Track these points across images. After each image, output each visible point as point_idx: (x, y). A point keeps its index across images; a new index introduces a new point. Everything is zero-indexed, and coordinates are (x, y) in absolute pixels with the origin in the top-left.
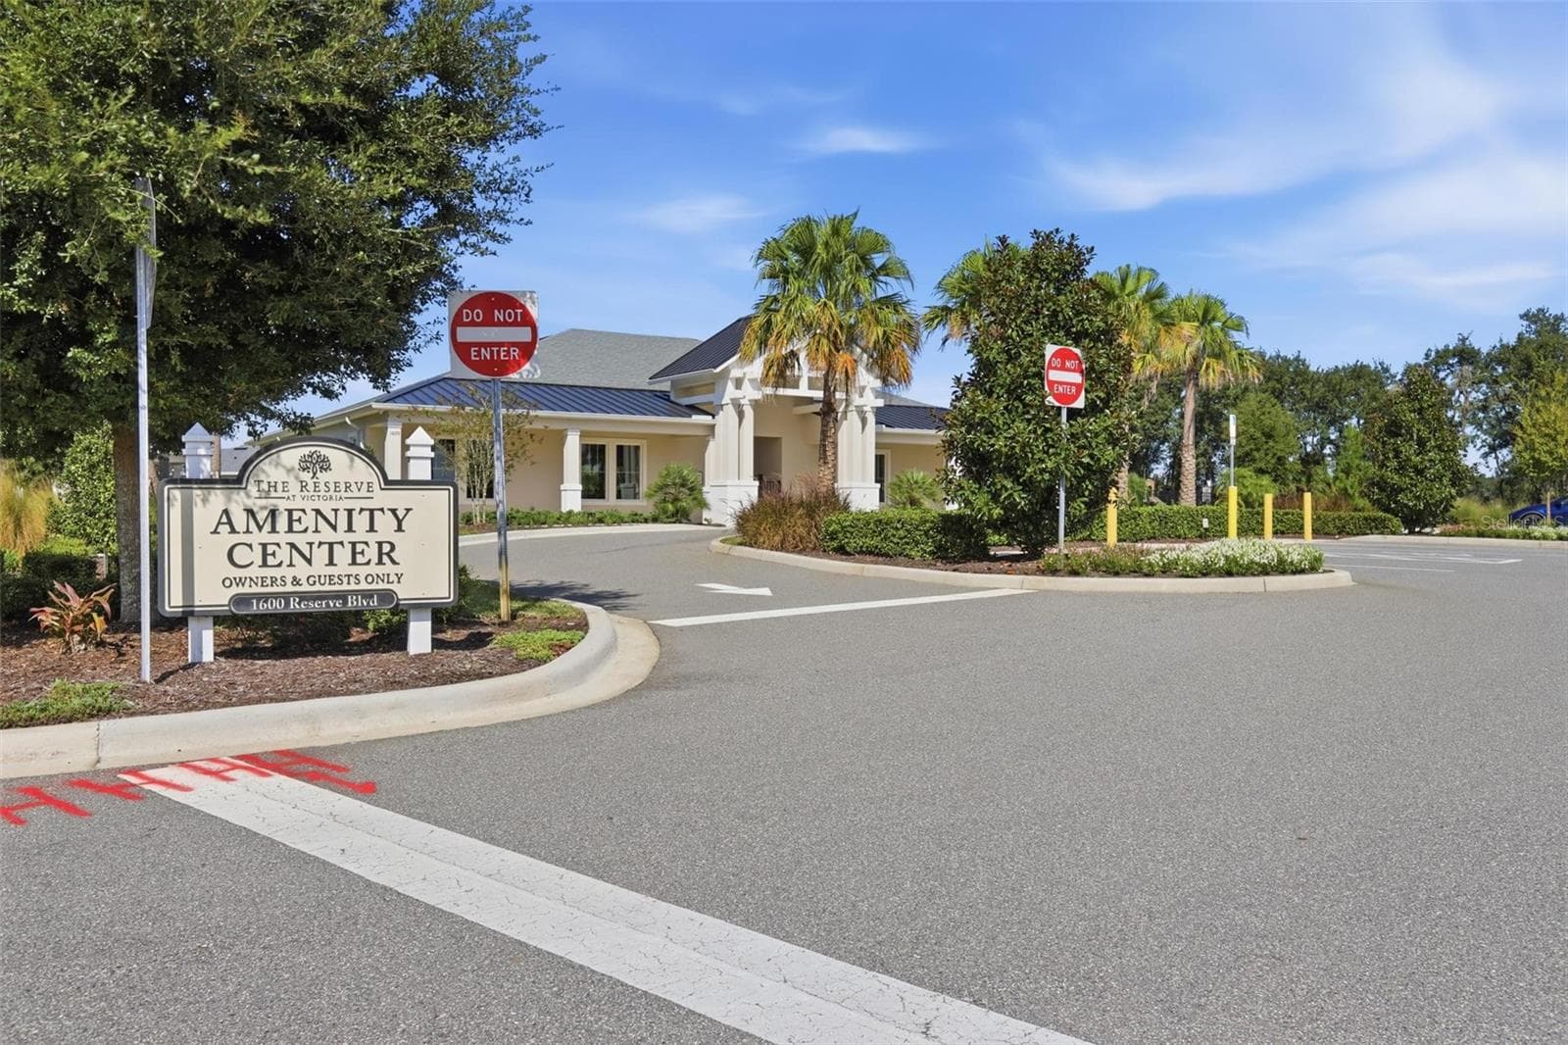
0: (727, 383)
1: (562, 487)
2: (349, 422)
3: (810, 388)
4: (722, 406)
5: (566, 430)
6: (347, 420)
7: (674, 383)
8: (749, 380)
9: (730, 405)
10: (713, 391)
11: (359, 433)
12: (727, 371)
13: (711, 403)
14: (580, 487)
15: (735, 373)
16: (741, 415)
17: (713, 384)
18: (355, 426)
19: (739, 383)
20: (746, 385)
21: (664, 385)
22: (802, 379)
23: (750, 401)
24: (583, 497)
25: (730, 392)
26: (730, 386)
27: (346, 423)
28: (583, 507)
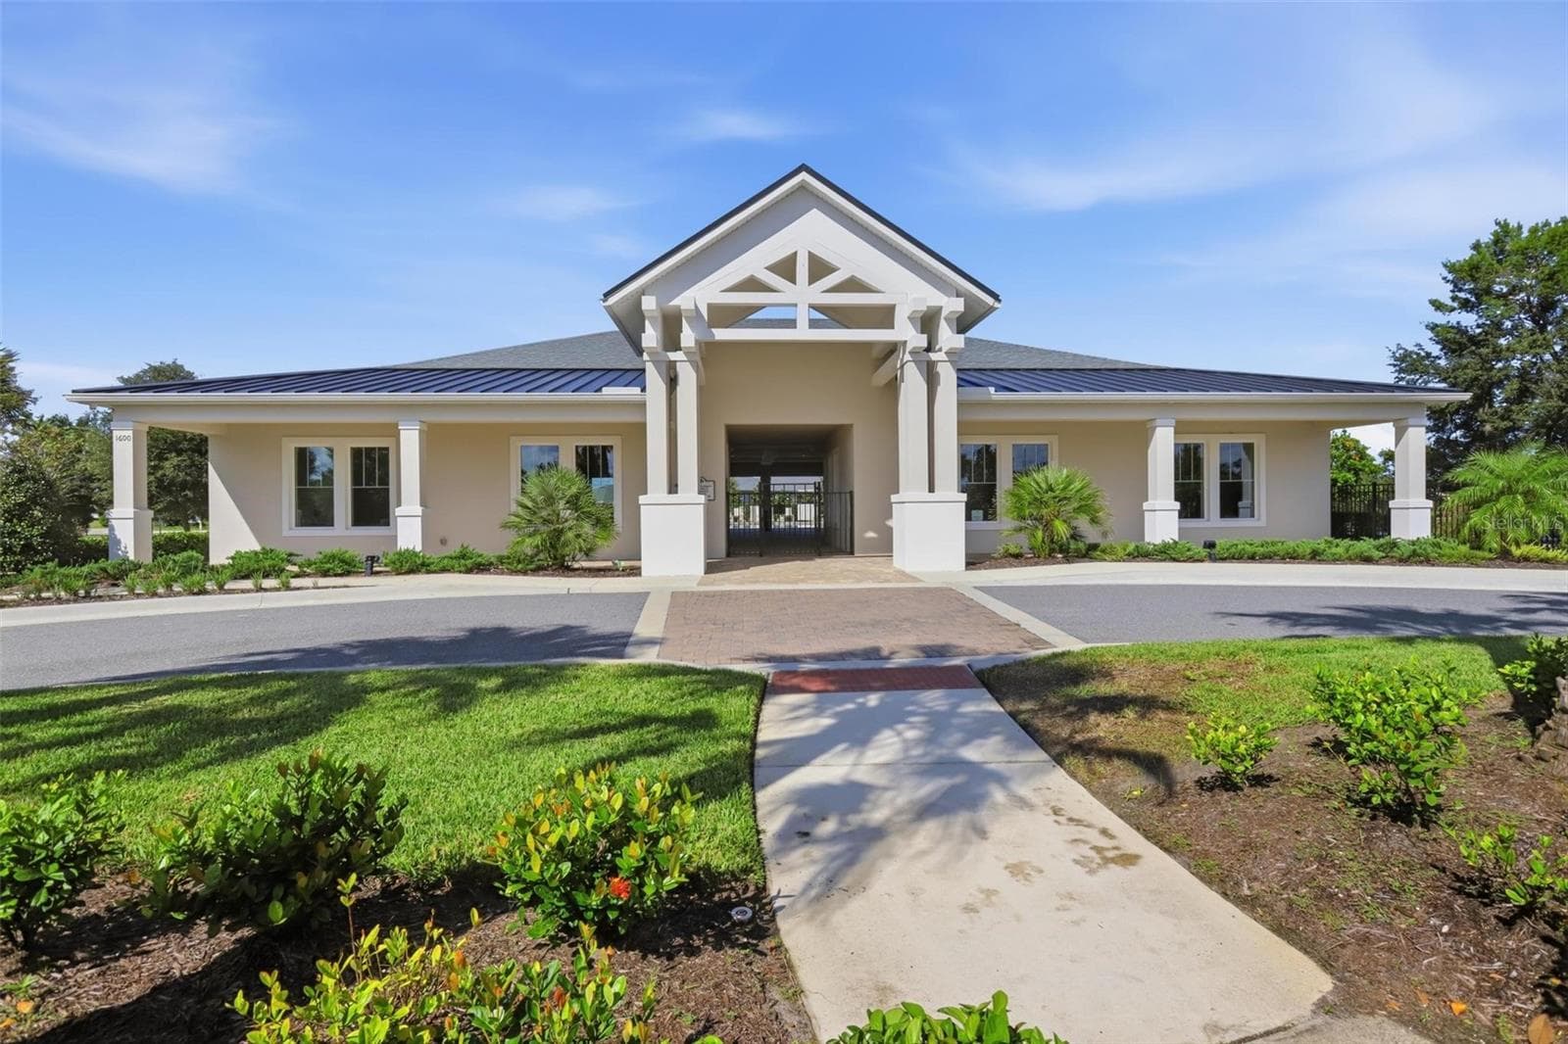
3: (822, 325)
8: (686, 317)
20: (684, 325)
22: (800, 309)
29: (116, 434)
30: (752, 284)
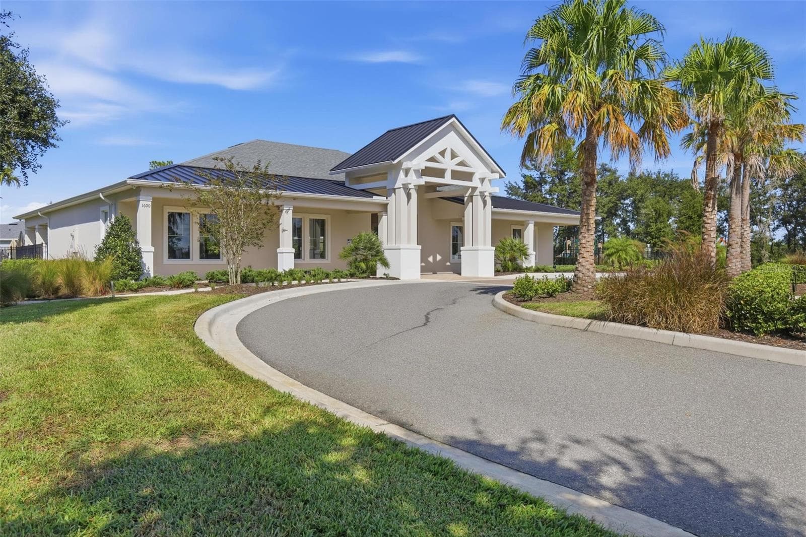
0: (399, 173)
1: (278, 251)
2: (103, 198)
3: (453, 178)
4: (395, 189)
5: (281, 206)
6: (101, 195)
7: (348, 175)
8: (414, 170)
9: (402, 189)
10: (386, 179)
11: (110, 207)
12: (400, 163)
13: (385, 187)
14: (293, 250)
15: (405, 165)
16: (409, 196)
17: (386, 173)
18: (107, 201)
19: (407, 172)
20: (412, 173)
21: (341, 177)
22: (447, 171)
23: (414, 186)
24: (295, 258)
25: (401, 179)
26: (402, 174)
27: (100, 198)
28: (295, 265)
29: (141, 203)
30: (432, 159)
